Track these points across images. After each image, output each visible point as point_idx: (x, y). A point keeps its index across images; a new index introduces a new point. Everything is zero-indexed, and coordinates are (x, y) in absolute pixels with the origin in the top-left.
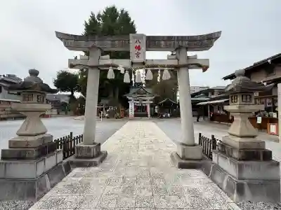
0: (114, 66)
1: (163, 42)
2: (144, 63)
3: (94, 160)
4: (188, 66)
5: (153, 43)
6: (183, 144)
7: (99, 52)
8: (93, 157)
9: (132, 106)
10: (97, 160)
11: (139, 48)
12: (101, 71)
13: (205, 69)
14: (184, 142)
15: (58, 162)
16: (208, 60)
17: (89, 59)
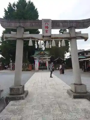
0: (32, 38)
1: (61, 24)
2: (50, 36)
3: (22, 96)
4: (76, 38)
5: (55, 24)
6: (75, 84)
7: (23, 30)
8: (21, 94)
9: (37, 63)
10: (24, 95)
11: (47, 27)
12: (24, 41)
13: (86, 39)
14: (76, 83)
15: (1, 97)
16: (88, 34)
17: (17, 34)
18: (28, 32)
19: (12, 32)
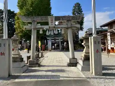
1: (61, 18)
4: (72, 28)
12: (37, 30)
17: (32, 26)
18: (40, 24)
19: (29, 25)
